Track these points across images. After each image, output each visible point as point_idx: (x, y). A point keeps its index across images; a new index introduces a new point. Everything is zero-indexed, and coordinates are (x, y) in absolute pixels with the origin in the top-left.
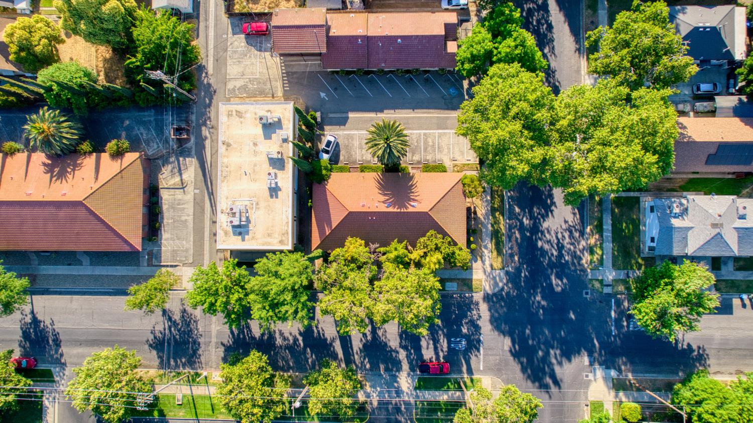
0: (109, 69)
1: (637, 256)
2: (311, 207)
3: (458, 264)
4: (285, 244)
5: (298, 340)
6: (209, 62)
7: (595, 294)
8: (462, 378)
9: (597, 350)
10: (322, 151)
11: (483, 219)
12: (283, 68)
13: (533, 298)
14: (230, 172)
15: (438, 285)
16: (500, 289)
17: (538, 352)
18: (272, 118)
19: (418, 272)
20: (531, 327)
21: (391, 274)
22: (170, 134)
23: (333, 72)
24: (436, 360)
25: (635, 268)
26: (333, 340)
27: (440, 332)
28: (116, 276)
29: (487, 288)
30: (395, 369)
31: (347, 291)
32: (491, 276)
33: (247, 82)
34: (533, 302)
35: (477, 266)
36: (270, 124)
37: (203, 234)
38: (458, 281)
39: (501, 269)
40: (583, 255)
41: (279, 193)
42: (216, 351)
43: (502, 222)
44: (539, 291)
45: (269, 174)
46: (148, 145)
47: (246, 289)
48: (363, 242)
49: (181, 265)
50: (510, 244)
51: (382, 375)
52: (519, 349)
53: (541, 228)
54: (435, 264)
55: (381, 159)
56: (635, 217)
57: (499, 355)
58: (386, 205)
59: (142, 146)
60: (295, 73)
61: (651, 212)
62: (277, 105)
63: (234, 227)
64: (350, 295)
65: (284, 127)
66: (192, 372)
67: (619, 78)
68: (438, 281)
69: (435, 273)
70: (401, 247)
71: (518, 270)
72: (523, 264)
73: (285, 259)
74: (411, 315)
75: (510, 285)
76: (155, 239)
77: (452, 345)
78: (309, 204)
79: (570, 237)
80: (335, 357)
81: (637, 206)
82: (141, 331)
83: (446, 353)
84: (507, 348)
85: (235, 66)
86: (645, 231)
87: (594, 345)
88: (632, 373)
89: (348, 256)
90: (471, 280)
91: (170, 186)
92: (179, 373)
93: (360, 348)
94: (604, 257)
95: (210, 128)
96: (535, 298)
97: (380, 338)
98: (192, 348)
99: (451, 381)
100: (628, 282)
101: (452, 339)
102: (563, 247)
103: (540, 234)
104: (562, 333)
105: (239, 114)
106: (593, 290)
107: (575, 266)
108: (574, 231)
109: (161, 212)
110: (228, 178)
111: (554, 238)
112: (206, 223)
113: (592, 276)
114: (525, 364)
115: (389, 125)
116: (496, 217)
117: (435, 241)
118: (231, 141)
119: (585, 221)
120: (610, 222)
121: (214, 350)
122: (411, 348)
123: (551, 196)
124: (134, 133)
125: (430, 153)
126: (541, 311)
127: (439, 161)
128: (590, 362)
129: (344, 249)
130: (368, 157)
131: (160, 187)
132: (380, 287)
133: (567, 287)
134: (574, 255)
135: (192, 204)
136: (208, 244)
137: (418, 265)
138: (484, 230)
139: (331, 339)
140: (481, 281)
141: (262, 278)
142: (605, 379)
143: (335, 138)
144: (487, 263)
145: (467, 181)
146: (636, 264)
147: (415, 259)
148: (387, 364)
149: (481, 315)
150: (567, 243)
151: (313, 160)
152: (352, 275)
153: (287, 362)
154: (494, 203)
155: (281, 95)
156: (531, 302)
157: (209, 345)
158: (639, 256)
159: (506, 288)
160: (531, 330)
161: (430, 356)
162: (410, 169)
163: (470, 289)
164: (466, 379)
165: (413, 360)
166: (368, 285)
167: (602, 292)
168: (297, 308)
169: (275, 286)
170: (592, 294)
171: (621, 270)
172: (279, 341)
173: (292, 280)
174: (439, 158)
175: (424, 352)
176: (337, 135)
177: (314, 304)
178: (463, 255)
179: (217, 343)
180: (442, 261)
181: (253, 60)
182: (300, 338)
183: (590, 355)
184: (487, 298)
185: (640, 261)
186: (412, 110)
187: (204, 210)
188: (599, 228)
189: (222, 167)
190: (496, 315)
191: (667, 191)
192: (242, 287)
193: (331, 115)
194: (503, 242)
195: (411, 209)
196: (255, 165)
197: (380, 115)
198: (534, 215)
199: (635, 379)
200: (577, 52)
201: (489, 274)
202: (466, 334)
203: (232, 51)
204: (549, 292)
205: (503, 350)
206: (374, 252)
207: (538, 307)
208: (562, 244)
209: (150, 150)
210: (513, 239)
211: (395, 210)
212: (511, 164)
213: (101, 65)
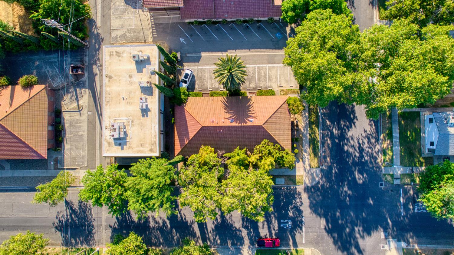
0: (23, 24)
1: (419, 156)
2: (174, 123)
3: (286, 165)
4: (154, 152)
5: (166, 223)
6: (98, 17)
7: (387, 185)
8: (289, 250)
9: (391, 227)
10: (182, 82)
11: (303, 130)
12: (153, 21)
13: (341, 189)
14: (112, 98)
15: (271, 182)
16: (317, 182)
17: (346, 229)
18: (143, 56)
19: (256, 172)
20: (341, 211)
21: (235, 174)
22: (69, 71)
23: (189, 23)
24: (269, 236)
25: (417, 165)
26: (193, 222)
27: (272, 216)
28: (30, 177)
29: (307, 182)
30: (239, 244)
31: (200, 188)
32: (310, 173)
33: (126, 32)
34: (342, 192)
35: (299, 166)
36: (141, 61)
37: (95, 144)
38: (285, 177)
39: (317, 168)
40: (378, 156)
41: (149, 113)
42: (105, 232)
43: (317, 132)
44: (346, 183)
45: (141, 99)
46: (53, 79)
47: (124, 187)
48: (213, 149)
49: (79, 168)
50: (324, 148)
51: (230, 248)
52: (332, 227)
53: (346, 136)
54: (269, 166)
55: (225, 85)
56: (417, 127)
57: (317, 232)
58: (230, 121)
59: (49, 81)
60: (161, 24)
61: (430, 123)
62: (146, 47)
63: (115, 139)
64: (203, 191)
65: (152, 63)
66: (88, 248)
67: (410, 18)
68: (271, 179)
69: (269, 173)
70: (242, 152)
71: (330, 168)
72: (334, 164)
73: (154, 163)
74: (251, 207)
75: (324, 180)
76: (59, 149)
77: (282, 225)
78: (173, 121)
79: (368, 143)
80: (194, 235)
81: (418, 118)
82: (49, 218)
83: (277, 231)
84: (322, 227)
85: (117, 20)
86: (424, 137)
87: (388, 224)
88: (417, 244)
89: (202, 160)
90: (295, 176)
91: (70, 109)
92: (78, 249)
93: (212, 229)
94: (394, 157)
95: (99, 66)
96: (343, 189)
97: (227, 221)
98: (88, 230)
99: (281, 252)
100: (412, 176)
101: (282, 221)
102: (363, 150)
103: (346, 141)
104: (364, 214)
105: (118, 54)
106: (386, 182)
107: (373, 164)
108: (371, 138)
109: (64, 129)
110: (110, 102)
111: (357, 143)
112: (96, 137)
113: (385, 171)
114: (336, 238)
115: (231, 59)
116: (313, 129)
117: (268, 148)
118: (112, 75)
119: (379, 131)
120: (398, 131)
121: (104, 231)
122: (251, 228)
123: (353, 112)
124: (43, 70)
125: (263, 82)
126: (348, 199)
127: (269, 87)
128: (385, 236)
129: (198, 155)
130: (217, 85)
131: (63, 111)
132: (226, 185)
133: (367, 180)
134: (372, 156)
135: (87, 122)
136: (99, 153)
137: (256, 167)
138: (304, 138)
139: (191, 221)
140: (303, 177)
141: (134, 178)
142: (397, 249)
143: (191, 71)
144: (307, 163)
145: (291, 102)
146: (418, 162)
147: (253, 162)
148: (233, 240)
149: (303, 202)
150: (366, 147)
151: (175, 87)
152: (205, 175)
153: (158, 239)
154: (311, 118)
155: (151, 41)
156: (340, 192)
157: (100, 228)
158: (421, 156)
159: (321, 181)
160: (340, 213)
161: (265, 234)
162: (248, 94)
163: (294, 183)
164: (292, 251)
165: (252, 237)
166: (217, 183)
167: (393, 184)
168: (163, 201)
169: (145, 185)
170: (385, 185)
171: (407, 167)
172: (152, 224)
173: (158, 180)
174: (270, 85)
175: (261, 230)
176: (193, 69)
177: (176, 198)
178: (289, 158)
179: (106, 226)
180: (274, 163)
181: (131, 16)
182: (168, 222)
183: (385, 230)
184: (307, 189)
185: (421, 159)
186: (248, 50)
187: (95, 127)
188: (390, 136)
189: (106, 94)
190: (314, 202)
191: (441, 107)
192: (122, 186)
193: (188, 55)
194: (318, 147)
195: (249, 124)
196: (131, 92)
197: (225, 54)
198: (341, 126)
199: (420, 249)
200: (371, 4)
201: (308, 171)
202: (291, 217)
203: (115, 9)
204: (353, 184)
205: (320, 228)
206: (222, 157)
207: (345, 196)
208: (362, 148)
209: (55, 84)
210: (326, 145)
211: (237, 125)
212: (328, 86)
213: (16, 20)
